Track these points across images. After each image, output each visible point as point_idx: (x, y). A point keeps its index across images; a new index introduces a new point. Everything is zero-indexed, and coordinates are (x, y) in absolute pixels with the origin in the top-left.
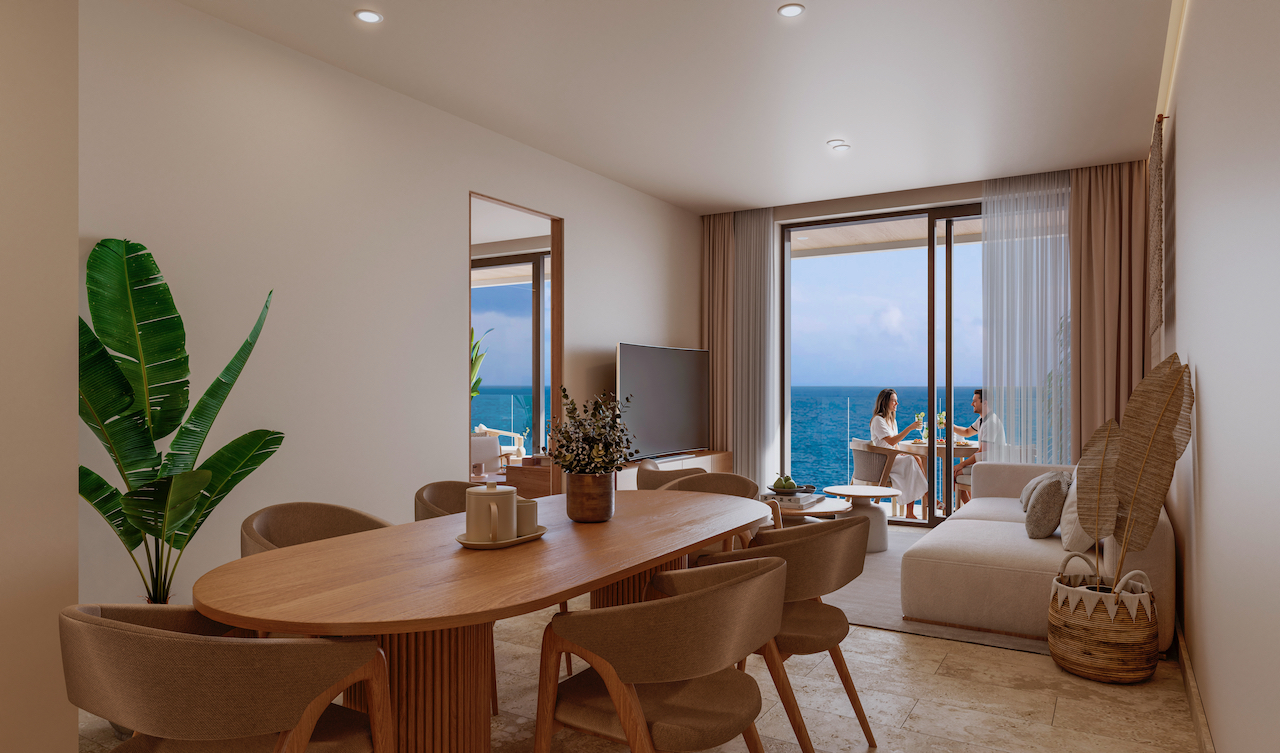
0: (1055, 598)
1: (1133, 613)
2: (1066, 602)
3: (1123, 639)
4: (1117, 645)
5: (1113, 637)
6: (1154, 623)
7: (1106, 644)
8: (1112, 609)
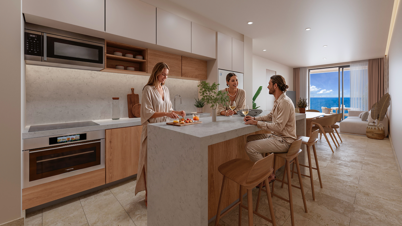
0: (367, 127)
1: (381, 130)
2: (369, 128)
3: (379, 133)
4: (378, 134)
5: (377, 133)
6: (384, 131)
7: (376, 134)
8: (377, 129)
